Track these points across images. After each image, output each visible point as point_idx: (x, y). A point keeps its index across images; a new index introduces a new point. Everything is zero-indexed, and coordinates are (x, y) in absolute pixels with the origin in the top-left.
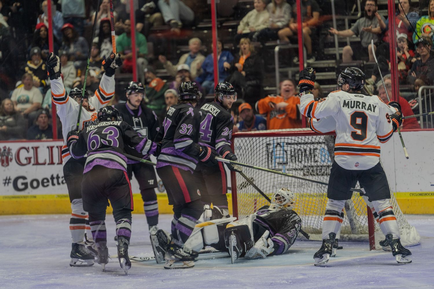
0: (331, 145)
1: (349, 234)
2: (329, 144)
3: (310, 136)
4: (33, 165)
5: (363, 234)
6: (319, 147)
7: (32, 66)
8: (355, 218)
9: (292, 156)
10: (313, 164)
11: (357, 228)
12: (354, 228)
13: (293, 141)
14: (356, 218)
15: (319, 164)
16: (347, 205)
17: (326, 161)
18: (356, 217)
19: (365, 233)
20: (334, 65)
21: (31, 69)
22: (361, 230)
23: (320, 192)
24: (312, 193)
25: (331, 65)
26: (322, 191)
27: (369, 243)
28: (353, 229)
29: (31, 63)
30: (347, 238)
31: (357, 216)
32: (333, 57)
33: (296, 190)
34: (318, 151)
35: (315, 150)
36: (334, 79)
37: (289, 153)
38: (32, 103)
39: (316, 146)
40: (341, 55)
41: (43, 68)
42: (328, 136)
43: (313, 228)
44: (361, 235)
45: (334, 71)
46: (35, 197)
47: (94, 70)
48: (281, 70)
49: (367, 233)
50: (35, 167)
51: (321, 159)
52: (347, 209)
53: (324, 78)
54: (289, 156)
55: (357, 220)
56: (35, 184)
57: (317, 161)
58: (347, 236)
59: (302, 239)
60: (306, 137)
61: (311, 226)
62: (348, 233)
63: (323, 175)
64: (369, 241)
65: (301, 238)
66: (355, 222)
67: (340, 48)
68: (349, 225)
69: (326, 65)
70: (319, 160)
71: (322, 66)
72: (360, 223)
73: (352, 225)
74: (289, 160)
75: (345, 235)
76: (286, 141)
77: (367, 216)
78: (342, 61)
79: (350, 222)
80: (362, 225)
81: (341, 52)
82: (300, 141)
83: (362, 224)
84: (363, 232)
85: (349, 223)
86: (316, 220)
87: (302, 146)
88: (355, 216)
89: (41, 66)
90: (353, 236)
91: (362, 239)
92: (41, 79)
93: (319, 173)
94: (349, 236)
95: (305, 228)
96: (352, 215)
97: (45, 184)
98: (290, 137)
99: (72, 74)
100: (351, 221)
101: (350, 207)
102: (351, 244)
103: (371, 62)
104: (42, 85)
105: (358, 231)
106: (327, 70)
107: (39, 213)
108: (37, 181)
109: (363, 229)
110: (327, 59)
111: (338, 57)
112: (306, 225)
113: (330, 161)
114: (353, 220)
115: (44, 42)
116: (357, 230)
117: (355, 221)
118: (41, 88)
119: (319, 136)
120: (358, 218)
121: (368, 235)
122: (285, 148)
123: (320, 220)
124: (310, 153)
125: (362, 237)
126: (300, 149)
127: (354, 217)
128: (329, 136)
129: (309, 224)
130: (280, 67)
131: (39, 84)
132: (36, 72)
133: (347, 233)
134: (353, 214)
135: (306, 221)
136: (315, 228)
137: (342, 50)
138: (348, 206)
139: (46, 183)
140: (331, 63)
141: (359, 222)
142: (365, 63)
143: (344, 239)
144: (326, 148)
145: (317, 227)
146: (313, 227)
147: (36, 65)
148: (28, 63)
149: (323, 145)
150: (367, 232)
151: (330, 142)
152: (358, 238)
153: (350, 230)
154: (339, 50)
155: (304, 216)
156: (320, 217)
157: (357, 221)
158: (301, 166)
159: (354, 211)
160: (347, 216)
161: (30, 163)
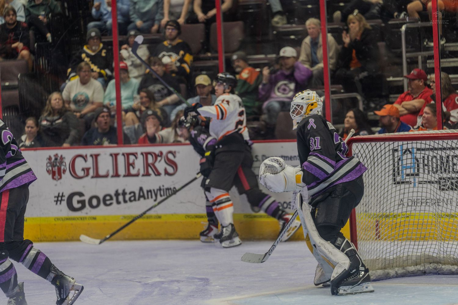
3: (449, 141)
4: (92, 177)
7: (89, 51)
9: (424, 165)
13: (427, 147)
21: (88, 56)
24: (453, 213)
29: (88, 48)
35: (456, 158)
37: (421, 161)
38: (92, 103)
39: (457, 152)
41: (103, 54)
43: (453, 258)
46: (95, 219)
48: (409, 55)
50: (95, 180)
54: (421, 166)
56: (95, 202)
60: (444, 141)
74: (421, 171)
82: (436, 146)
89: (100, 51)
92: (100, 68)
95: (444, 257)
97: (108, 202)
98: (424, 142)
104: (101, 76)
108: (97, 198)
112: (445, 254)
124: (449, 162)
126: (435, 156)
129: (448, 253)
130: (407, 52)
131: (98, 75)
135: (445, 249)
136: (457, 258)
139: (108, 200)
146: (455, 257)
147: (93, 50)
148: (85, 48)
155: (442, 243)
158: (437, 177)
161: (87, 175)
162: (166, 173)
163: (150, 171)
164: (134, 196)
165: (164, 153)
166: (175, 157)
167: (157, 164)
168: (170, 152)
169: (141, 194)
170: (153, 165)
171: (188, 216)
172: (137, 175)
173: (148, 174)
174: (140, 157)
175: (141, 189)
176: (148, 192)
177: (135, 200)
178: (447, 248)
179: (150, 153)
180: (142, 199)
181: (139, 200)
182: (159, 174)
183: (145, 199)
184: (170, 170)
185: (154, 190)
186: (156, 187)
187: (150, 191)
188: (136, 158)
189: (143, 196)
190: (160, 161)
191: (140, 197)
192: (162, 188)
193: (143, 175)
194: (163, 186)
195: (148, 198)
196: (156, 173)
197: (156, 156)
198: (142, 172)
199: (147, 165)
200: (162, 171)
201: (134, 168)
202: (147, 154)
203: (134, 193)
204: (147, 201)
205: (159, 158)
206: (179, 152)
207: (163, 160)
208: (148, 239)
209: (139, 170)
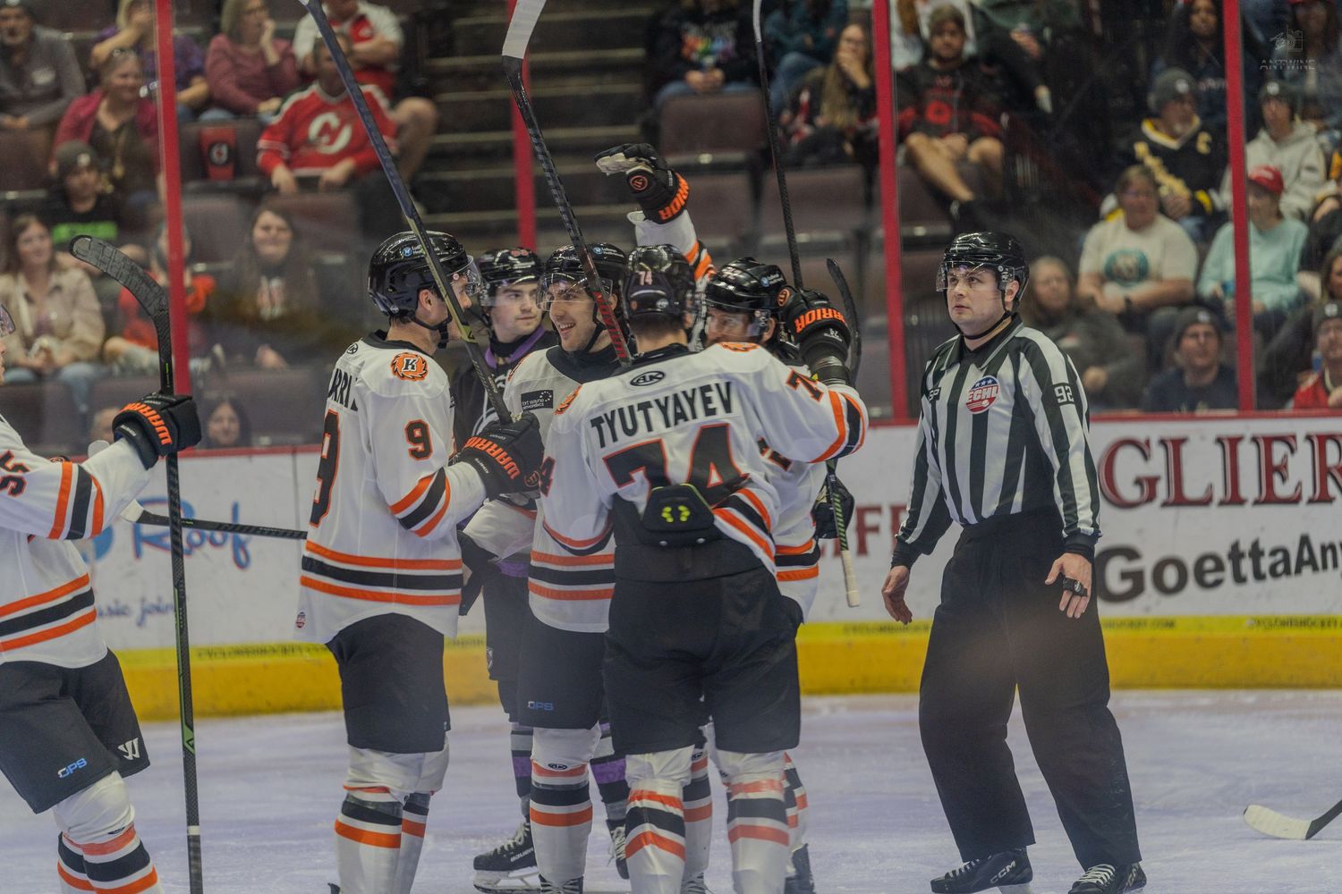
4: (1165, 504)
7: (1161, 138)
21: (1155, 150)
29: (1156, 128)
38: (1159, 279)
41: (1202, 147)
46: (1170, 624)
50: (1171, 511)
56: (1171, 576)
89: (1194, 138)
92: (1193, 186)
97: (1210, 578)
99: (1311, 169)
104: (1197, 209)
107: (1187, 686)
108: (1179, 564)
115: (1206, 49)
118: (1191, 223)
131: (1187, 206)
132: (1174, 162)
139: (1210, 571)
147: (1174, 136)
148: (1147, 128)
161: (1151, 497)
163: (1332, 489)
164: (1286, 559)
169: (1306, 555)
172: (1294, 500)
173: (1325, 498)
174: (1304, 449)
175: (1305, 541)
176: (1324, 549)
177: (1287, 571)
179: (1333, 437)
180: (1307, 570)
181: (1298, 571)
183: (1315, 568)
187: (1332, 546)
188: (1292, 451)
189: (1312, 562)
191: (1301, 564)
193: (1311, 501)
195: (1325, 566)
198: (1307, 492)
199: (1324, 472)
201: (1284, 479)
202: (1323, 439)
203: (1286, 553)
204: (1321, 575)
208: (1323, 686)
209: (1299, 484)
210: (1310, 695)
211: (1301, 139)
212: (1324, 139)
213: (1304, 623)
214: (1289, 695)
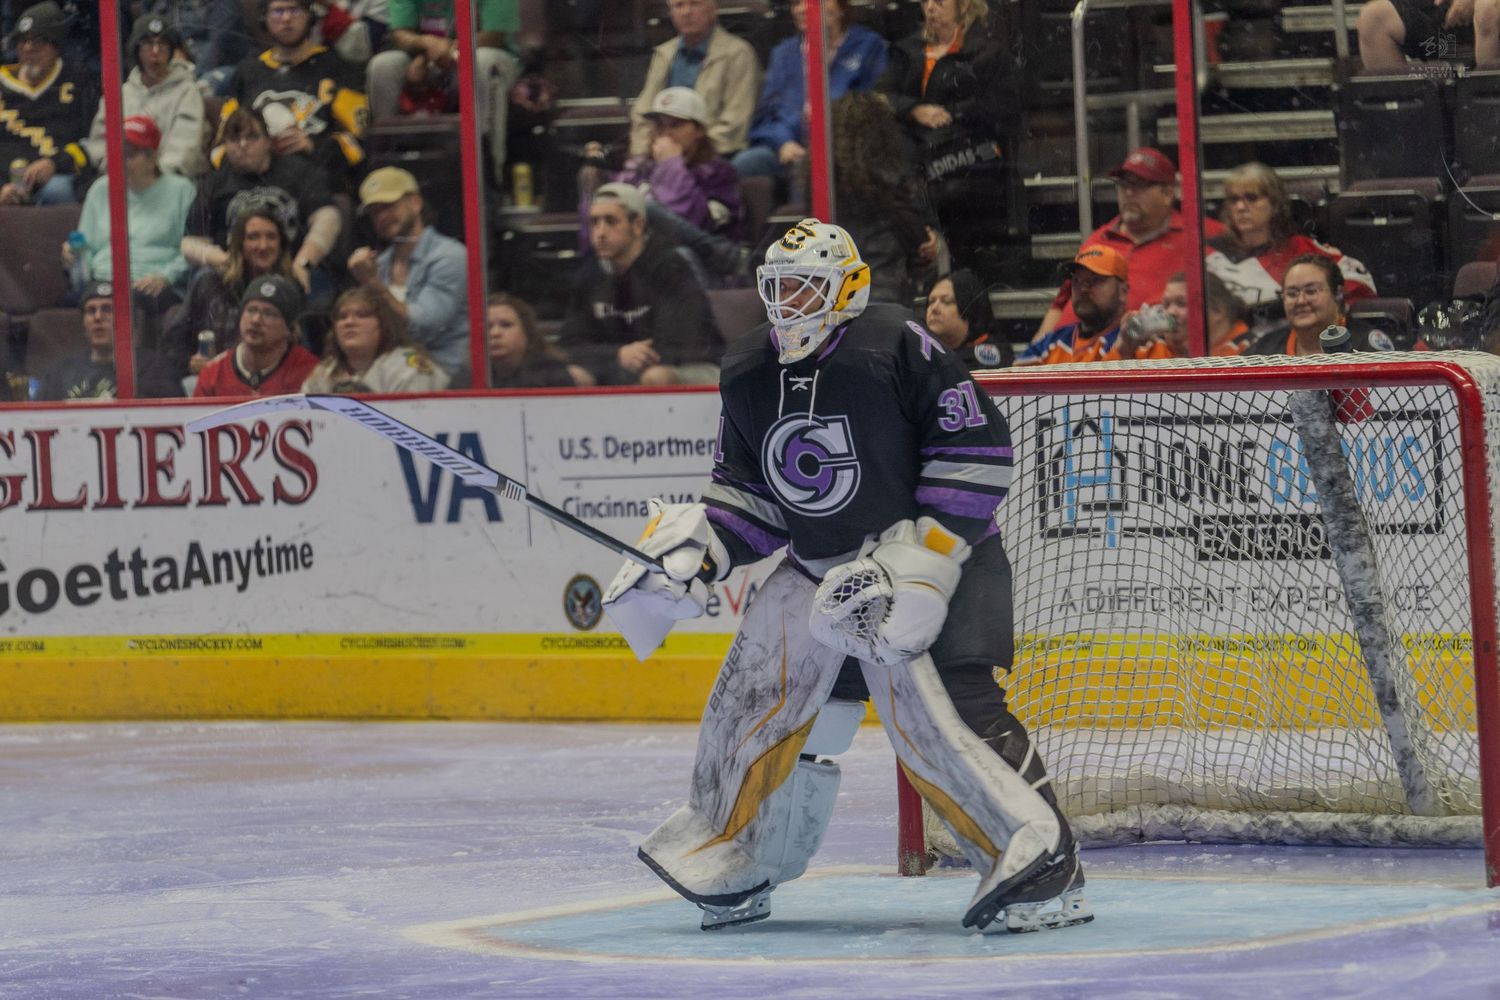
0: (1317, 431)
1: (1395, 814)
2: (1311, 427)
3: (1225, 394)
4: (31, 508)
5: (1454, 813)
6: (1265, 440)
7: (17, 85)
8: (1422, 745)
9: (1145, 476)
10: (1239, 509)
11: (1429, 787)
12: (1418, 788)
13: (1152, 412)
14: (1428, 745)
15: (1265, 510)
16: (1387, 688)
17: (1295, 496)
18: (1425, 741)
19: (1465, 812)
20: (1325, 82)
21: (12, 99)
22: (1447, 799)
23: (1269, 632)
24: (1236, 636)
25: (1312, 81)
26: (1279, 628)
27: (1482, 853)
28: (1411, 792)
29: (13, 74)
30: (1389, 832)
31: (1430, 737)
32: (1320, 43)
33: (1164, 623)
34: (1261, 455)
35: (1250, 452)
36: (1326, 141)
37: (1133, 461)
39: (1251, 431)
40: (1353, 35)
41: (66, 95)
42: (1302, 395)
43: (1238, 788)
44: (1449, 820)
45: (1326, 108)
46: (39, 647)
47: (288, 103)
48: (1096, 101)
49: (1475, 812)
50: (39, 516)
51: (1273, 488)
52: (1387, 707)
53: (1285, 135)
54: (1134, 477)
55: (1430, 752)
56: (39, 592)
57: (1254, 499)
58: (1389, 825)
59: (1191, 835)
60: (1210, 394)
61: (1231, 780)
62: (1393, 812)
63: (1281, 557)
64: (1483, 843)
65: (1188, 831)
66: (1423, 762)
67: (1351, 8)
68: (1396, 775)
69: (1292, 81)
70: (1267, 495)
71: (1274, 82)
72: (1442, 767)
73: (1410, 777)
74: (1134, 494)
75: (1380, 821)
76: (1123, 410)
77: (1475, 735)
78: (1360, 64)
79: (1401, 765)
80: (1452, 774)
81: (1352, 23)
82: (1182, 411)
83: (1450, 770)
84: (1455, 807)
85: (1395, 767)
86: (1254, 751)
87: (1193, 431)
88: (1420, 735)
89: (56, 88)
90: (1411, 823)
91: (1453, 835)
93: (1265, 550)
94: (1397, 824)
95: (1205, 785)
96: (1410, 731)
97: (84, 593)
98: (1140, 397)
100: (1405, 757)
101: (1401, 700)
102: (1406, 857)
103: (1484, 68)
105: (1436, 802)
106: (1295, 102)
107: (58, 718)
108: (48, 577)
109: (1454, 795)
110: (1297, 54)
111: (1343, 48)
112: (1209, 774)
113: (1310, 498)
114: (1414, 752)
116: (1430, 799)
117: (1421, 760)
118: (63, 179)
119: (1268, 393)
120: (1435, 744)
121: (1480, 820)
122: (1121, 443)
123: (1270, 752)
124: (1225, 466)
125: (1450, 827)
126: (1180, 446)
127: (1416, 741)
128: (1309, 391)
129: (1221, 772)
130: (1090, 91)
132: (33, 112)
133: (1388, 811)
134: (1414, 727)
135: (1211, 757)
136: (1249, 788)
137: (1357, 13)
138: (1393, 694)
139: (85, 585)
140: (1311, 70)
141: (1439, 763)
142: (1461, 71)
143: (1373, 836)
144: (1295, 440)
145: (1258, 783)
146: (1243, 784)
147: (35, 81)
149: (1283, 432)
150: (1475, 803)
151: (1316, 416)
152: (1436, 833)
153: (1401, 796)
154: (1347, 14)
155: (1201, 737)
156: (1272, 741)
157: (1430, 759)
158: (1185, 515)
159: (1418, 716)
160: (1384, 737)
161: (15, 500)
162: (280, 493)
163: (226, 489)
164: (173, 572)
165: (273, 429)
166: (308, 441)
167: (247, 466)
168: (293, 425)
169: (196, 567)
170: (237, 467)
171: (350, 642)
172: (182, 502)
173: (218, 500)
174: (193, 443)
175: (195, 549)
176: (216, 558)
177: (174, 585)
178: (1217, 752)
179: (225, 429)
180: (197, 583)
181: (187, 584)
182: (254, 499)
183: (207, 581)
184: (293, 485)
185: (238, 554)
186: (245, 544)
187: (226, 556)
188: (179, 444)
189: (203, 574)
190: (258, 454)
191: (190, 575)
192: (264, 545)
193: (202, 503)
194: (269, 539)
195: (218, 579)
196: (246, 496)
197: (245, 438)
198: (197, 492)
199: (215, 468)
200: (265, 489)
201: (170, 477)
202: (216, 432)
203: (171, 562)
204: (214, 588)
205: (256, 446)
206: (322, 426)
207: (269, 452)
208: (218, 716)
209: (188, 483)
210: (202, 727)
211: (176, 83)
212: (203, 83)
213: (194, 644)
214: (177, 727)
